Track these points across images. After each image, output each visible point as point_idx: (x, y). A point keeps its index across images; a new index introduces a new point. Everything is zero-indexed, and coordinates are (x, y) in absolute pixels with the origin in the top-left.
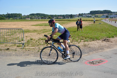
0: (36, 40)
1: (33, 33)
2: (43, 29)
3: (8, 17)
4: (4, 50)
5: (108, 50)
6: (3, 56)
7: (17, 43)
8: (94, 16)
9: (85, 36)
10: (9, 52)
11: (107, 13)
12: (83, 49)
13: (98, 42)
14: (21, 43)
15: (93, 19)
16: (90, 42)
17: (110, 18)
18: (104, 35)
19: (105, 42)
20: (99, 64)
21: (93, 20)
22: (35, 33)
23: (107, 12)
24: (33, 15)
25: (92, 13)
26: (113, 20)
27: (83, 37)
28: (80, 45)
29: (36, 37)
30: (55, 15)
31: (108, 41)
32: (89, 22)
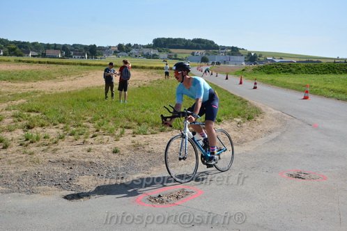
8: (164, 55)
9: (137, 118)
11: (205, 49)
12: (129, 157)
15: (163, 65)
16: (151, 135)
17: (213, 63)
20: (177, 202)
21: (163, 68)
23: (205, 45)
25: (161, 46)
26: (221, 72)
27: (129, 120)
28: (122, 146)
30: (34, 44)
32: (149, 72)
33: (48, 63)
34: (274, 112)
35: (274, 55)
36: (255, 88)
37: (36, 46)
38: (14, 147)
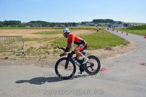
0: (36, 49)
1: (34, 41)
2: (44, 37)
3: (6, 24)
4: (3, 59)
5: (110, 58)
6: (1, 65)
7: (16, 51)
8: (97, 25)
10: (8, 62)
11: (109, 23)
13: (101, 50)
14: (21, 52)
15: (96, 28)
16: (92, 51)
18: (107, 43)
19: (108, 51)
20: (101, 72)
21: (96, 29)
22: (36, 42)
23: (110, 21)
24: (33, 22)
25: (95, 22)
26: (115, 30)
29: (37, 45)
30: (57, 23)
31: (110, 50)
32: (92, 30)
33: (61, 28)
34: (134, 42)
35: (134, 24)
36: (127, 35)
37: (57, 24)
38: (51, 54)
